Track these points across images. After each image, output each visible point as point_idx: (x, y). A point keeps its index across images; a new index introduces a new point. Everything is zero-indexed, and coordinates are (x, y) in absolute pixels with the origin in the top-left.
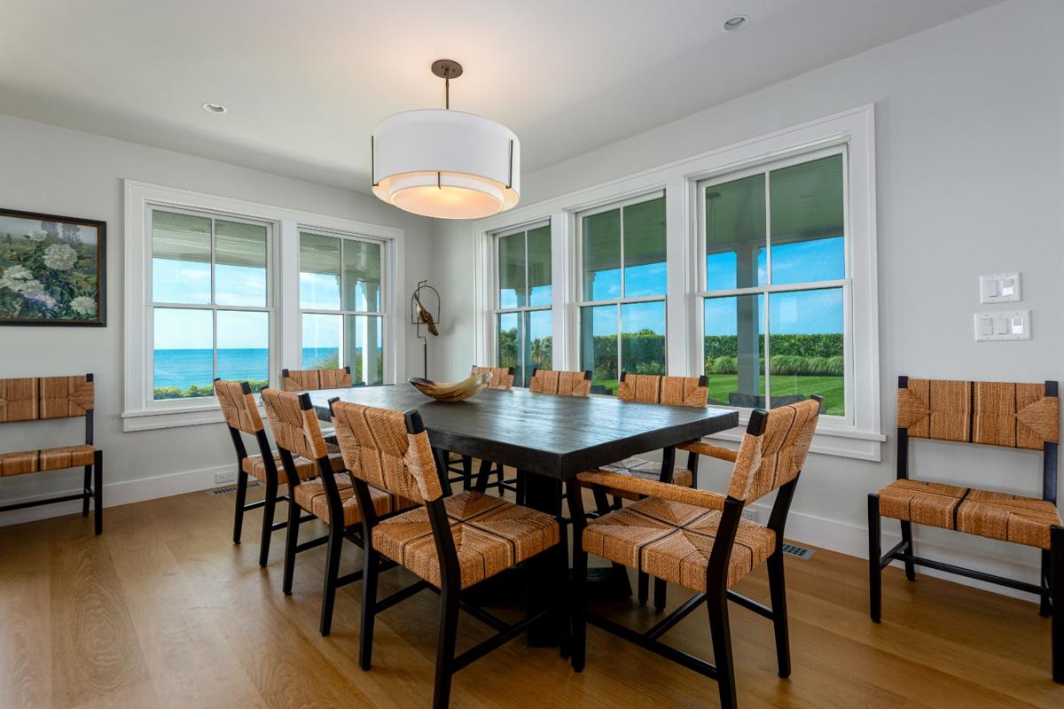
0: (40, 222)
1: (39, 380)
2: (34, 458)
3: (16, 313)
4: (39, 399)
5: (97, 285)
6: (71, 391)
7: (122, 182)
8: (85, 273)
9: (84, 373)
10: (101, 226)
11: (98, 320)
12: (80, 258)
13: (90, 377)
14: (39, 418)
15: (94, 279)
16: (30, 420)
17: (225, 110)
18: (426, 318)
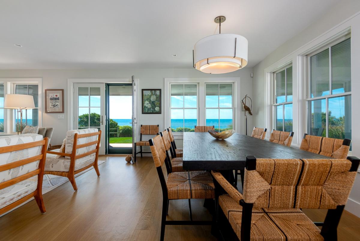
0: (150, 91)
1: (150, 126)
2: (144, 143)
3: (146, 111)
4: (150, 130)
5: (159, 104)
6: (155, 128)
7: (164, 79)
8: (158, 101)
9: (157, 125)
10: (160, 90)
11: (159, 112)
12: (157, 98)
13: (158, 126)
14: (149, 134)
15: (159, 103)
16: (148, 134)
17: (176, 55)
18: (247, 109)
